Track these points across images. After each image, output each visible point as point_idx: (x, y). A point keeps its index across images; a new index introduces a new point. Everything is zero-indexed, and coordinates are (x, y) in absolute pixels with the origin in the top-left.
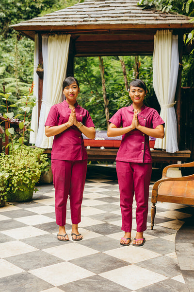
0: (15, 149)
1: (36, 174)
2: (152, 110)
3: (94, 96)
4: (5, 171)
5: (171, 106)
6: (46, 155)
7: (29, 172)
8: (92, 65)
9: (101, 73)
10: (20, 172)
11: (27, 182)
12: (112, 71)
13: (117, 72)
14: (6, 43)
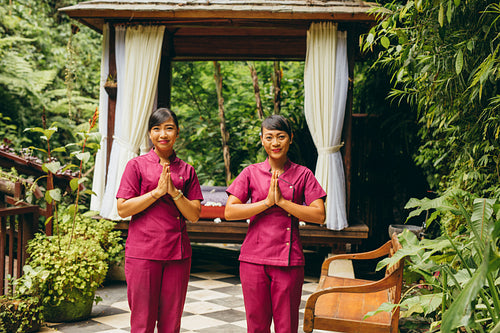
0: (64, 221)
1: (99, 271)
2: (303, 169)
3: (205, 126)
4: (42, 267)
5: (335, 151)
6: (119, 233)
7: (86, 267)
8: (202, 73)
9: (217, 88)
10: (69, 268)
11: (82, 287)
12: (235, 82)
13: (243, 85)
14: (59, 31)
